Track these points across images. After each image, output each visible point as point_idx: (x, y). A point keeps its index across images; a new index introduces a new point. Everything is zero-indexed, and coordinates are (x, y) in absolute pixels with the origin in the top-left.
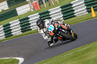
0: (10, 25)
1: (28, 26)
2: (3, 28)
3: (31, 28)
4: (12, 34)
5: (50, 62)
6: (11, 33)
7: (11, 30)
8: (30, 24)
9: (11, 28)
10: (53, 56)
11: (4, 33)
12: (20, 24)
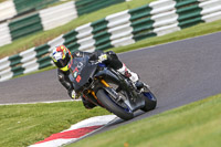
0: (107, 22)
1: (148, 27)
2: (91, 30)
3: (155, 30)
4: (112, 43)
5: (197, 109)
6: (110, 41)
7: (110, 34)
8: (153, 22)
9: (109, 31)
10: (205, 97)
12: (131, 20)
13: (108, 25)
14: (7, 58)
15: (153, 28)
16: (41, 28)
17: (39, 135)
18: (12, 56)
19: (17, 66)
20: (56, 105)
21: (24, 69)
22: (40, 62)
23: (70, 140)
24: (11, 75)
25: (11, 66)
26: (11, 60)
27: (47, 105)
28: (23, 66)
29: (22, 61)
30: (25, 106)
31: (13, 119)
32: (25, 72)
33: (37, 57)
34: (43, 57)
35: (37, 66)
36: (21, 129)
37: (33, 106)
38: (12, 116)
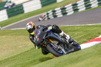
14: (71, 4)
17: (85, 40)
18: (73, 3)
19: (76, 8)
20: (93, 26)
21: (78, 9)
22: (86, 6)
23: (99, 42)
24: (73, 12)
25: (73, 8)
26: (73, 5)
27: (89, 26)
28: (78, 8)
29: (78, 6)
31: (73, 32)
32: (79, 11)
33: (85, 4)
34: (87, 4)
35: (85, 8)
36: (77, 37)
37: (82, 27)
38: (73, 31)
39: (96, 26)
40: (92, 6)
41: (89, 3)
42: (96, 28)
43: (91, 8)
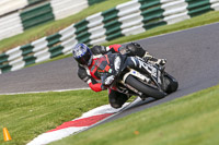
0: (117, 11)
1: (158, 15)
2: (102, 19)
3: (165, 19)
4: (123, 32)
6: (121, 30)
7: (120, 23)
8: (163, 10)
9: (120, 20)
11: (104, 31)
12: (142, 9)
13: (119, 14)
15: (163, 17)
16: (53, 18)
17: (51, 124)
18: (24, 46)
19: (29, 56)
20: (68, 93)
21: (35, 59)
22: (51, 51)
23: (82, 128)
24: (23, 64)
25: (23, 55)
26: (23, 49)
27: (59, 94)
28: (35, 55)
29: (34, 50)
30: (37, 95)
31: (25, 108)
32: (37, 61)
33: (49, 46)
34: (55, 46)
35: (49, 55)
36: (33, 118)
37: (44, 95)
38: (24, 105)
39: (75, 94)
40: (64, 51)
41: (58, 45)
42: (73, 98)
43: (62, 54)
